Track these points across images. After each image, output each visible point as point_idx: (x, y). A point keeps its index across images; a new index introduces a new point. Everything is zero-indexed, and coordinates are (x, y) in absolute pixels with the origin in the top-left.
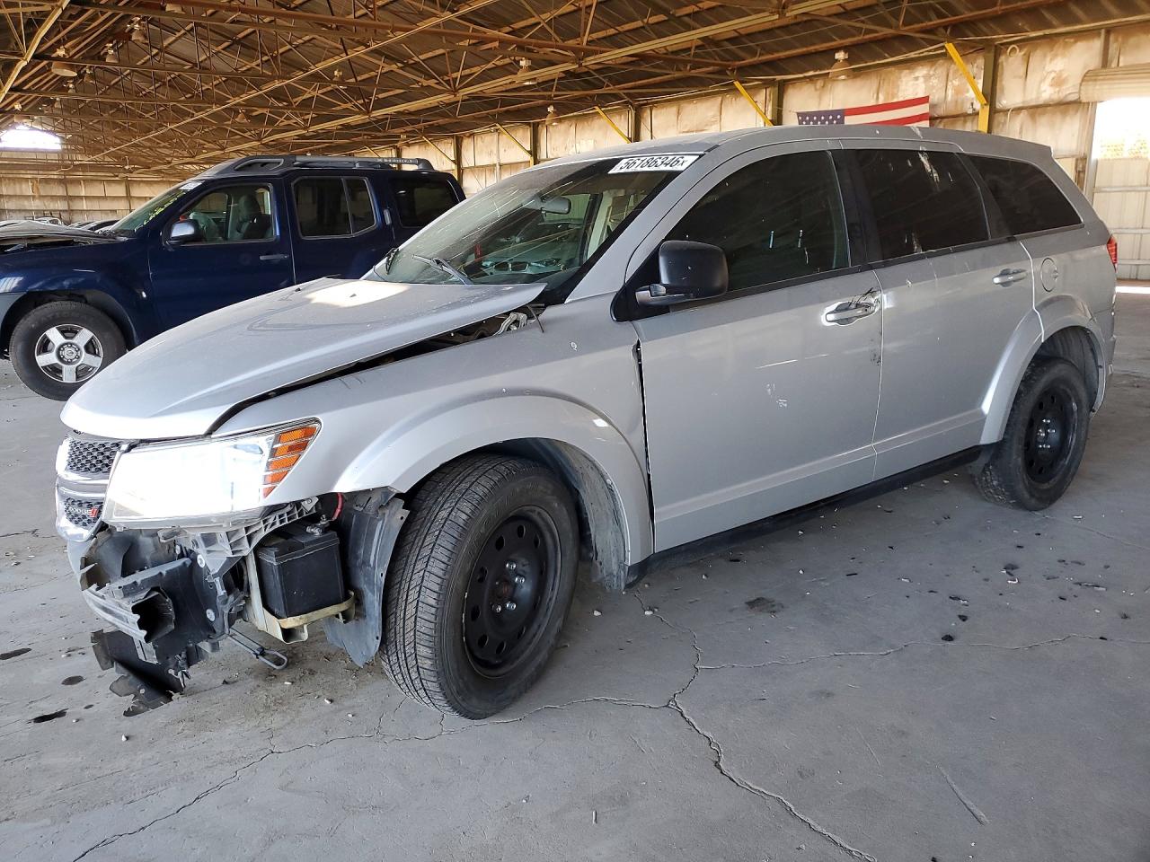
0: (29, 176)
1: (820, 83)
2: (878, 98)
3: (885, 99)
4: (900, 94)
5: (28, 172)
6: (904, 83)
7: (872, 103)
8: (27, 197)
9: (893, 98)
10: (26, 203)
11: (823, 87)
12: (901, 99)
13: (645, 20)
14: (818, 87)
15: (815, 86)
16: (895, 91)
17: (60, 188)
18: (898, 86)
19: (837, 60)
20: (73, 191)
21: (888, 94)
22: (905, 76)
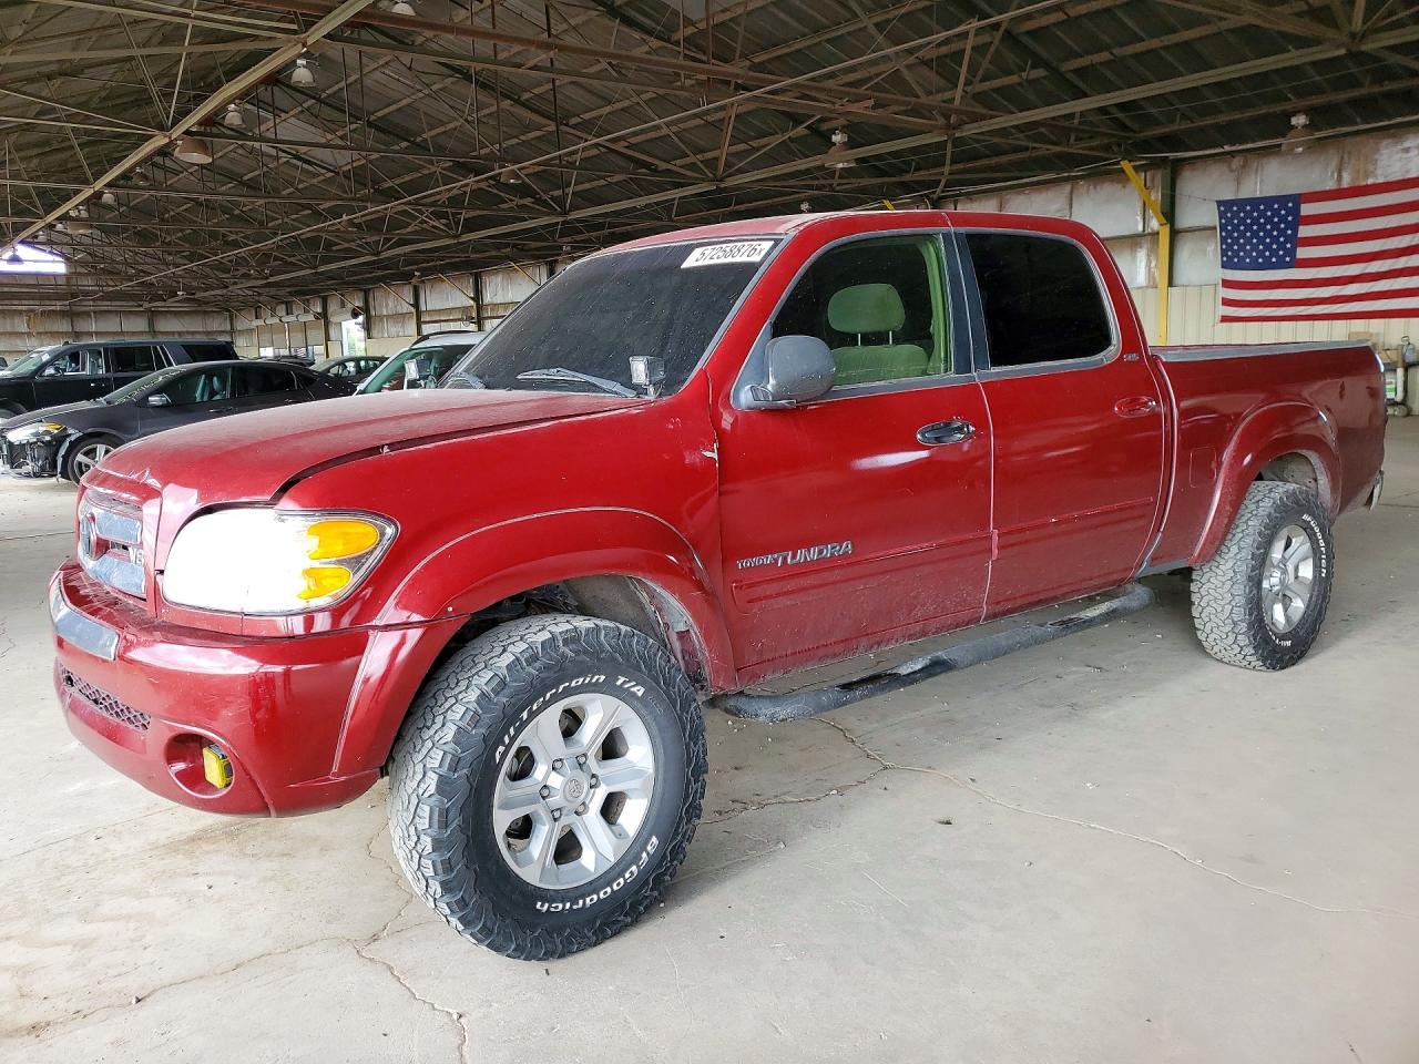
0: (24, 308)
1: (1237, 162)
2: (1340, 178)
3: (1352, 180)
4: (1379, 172)
5: (24, 302)
6: (1385, 157)
7: (1330, 185)
8: (20, 334)
9: (1367, 177)
10: (19, 342)
11: (1244, 167)
12: (1381, 180)
13: (1024, 75)
14: (1234, 167)
15: (1229, 166)
16: (1371, 168)
17: (64, 322)
18: (1375, 163)
19: (1293, 127)
20: (82, 326)
21: (1358, 172)
22: (1387, 148)
